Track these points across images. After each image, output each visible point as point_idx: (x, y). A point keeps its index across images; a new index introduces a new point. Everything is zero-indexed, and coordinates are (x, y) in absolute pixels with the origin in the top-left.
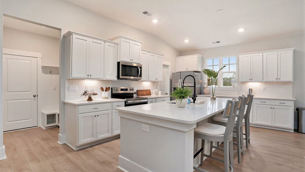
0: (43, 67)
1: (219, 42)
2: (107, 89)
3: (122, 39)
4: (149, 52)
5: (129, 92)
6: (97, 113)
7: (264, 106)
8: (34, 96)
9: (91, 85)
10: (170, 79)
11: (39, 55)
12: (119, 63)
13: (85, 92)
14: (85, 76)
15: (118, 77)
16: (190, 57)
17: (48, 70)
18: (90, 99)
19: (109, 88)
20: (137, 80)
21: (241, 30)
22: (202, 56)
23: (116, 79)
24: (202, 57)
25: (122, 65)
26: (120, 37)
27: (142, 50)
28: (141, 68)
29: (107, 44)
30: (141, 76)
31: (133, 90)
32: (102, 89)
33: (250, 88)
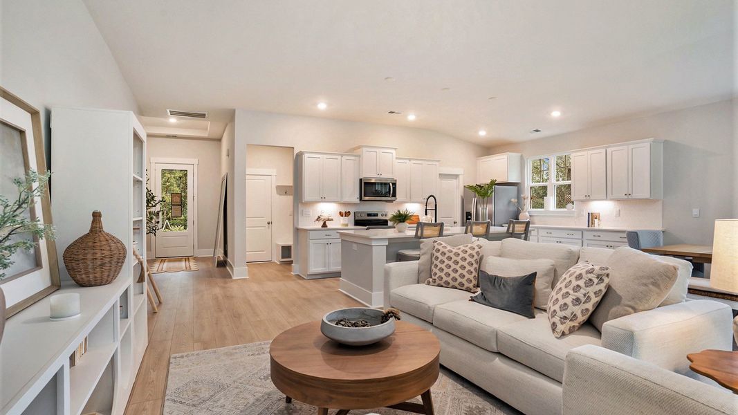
0: (278, 187)
1: (537, 131)
2: (347, 214)
3: (364, 149)
4: (410, 160)
5: (380, 217)
6: (330, 241)
7: (598, 243)
8: (269, 223)
9: (328, 209)
10: (462, 197)
11: (273, 172)
12: (361, 180)
13: (319, 217)
14: (318, 198)
15: (361, 199)
16: (497, 158)
17: (283, 190)
18: (324, 225)
19: (349, 212)
20: (391, 201)
21: (556, 114)
22: (520, 154)
23: (358, 201)
24: (522, 156)
25: (365, 183)
26: (363, 146)
27: (397, 158)
28: (394, 184)
29: (344, 158)
30: (394, 195)
31: (386, 215)
32: (341, 213)
33: (590, 212)
